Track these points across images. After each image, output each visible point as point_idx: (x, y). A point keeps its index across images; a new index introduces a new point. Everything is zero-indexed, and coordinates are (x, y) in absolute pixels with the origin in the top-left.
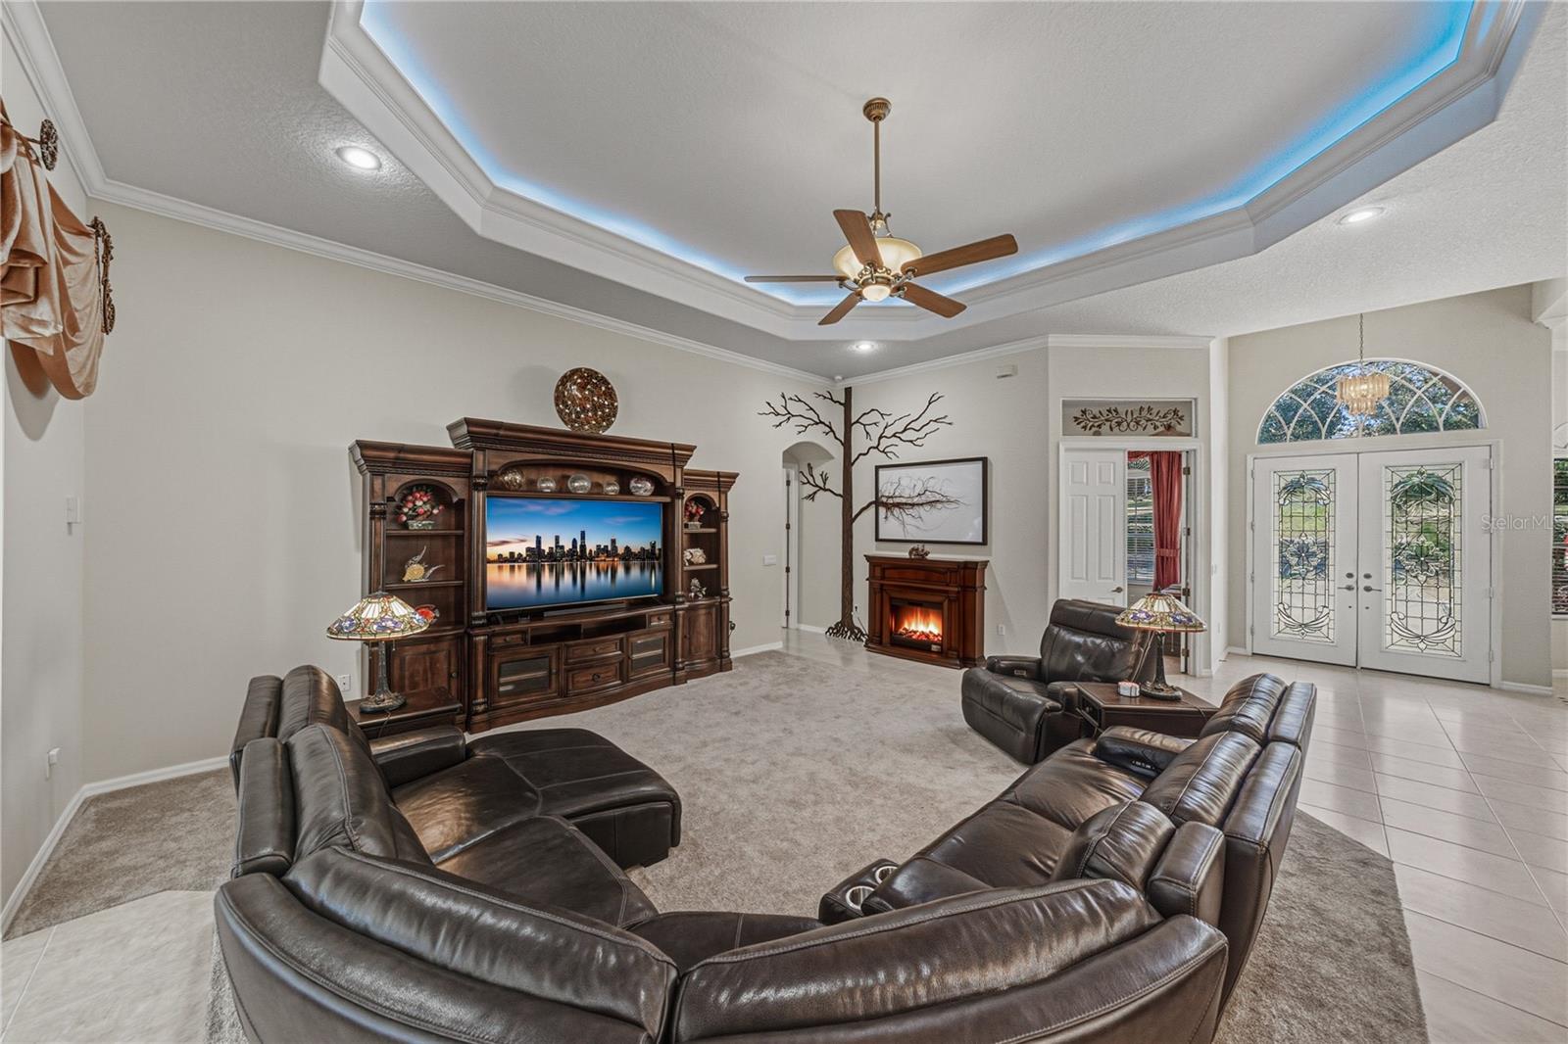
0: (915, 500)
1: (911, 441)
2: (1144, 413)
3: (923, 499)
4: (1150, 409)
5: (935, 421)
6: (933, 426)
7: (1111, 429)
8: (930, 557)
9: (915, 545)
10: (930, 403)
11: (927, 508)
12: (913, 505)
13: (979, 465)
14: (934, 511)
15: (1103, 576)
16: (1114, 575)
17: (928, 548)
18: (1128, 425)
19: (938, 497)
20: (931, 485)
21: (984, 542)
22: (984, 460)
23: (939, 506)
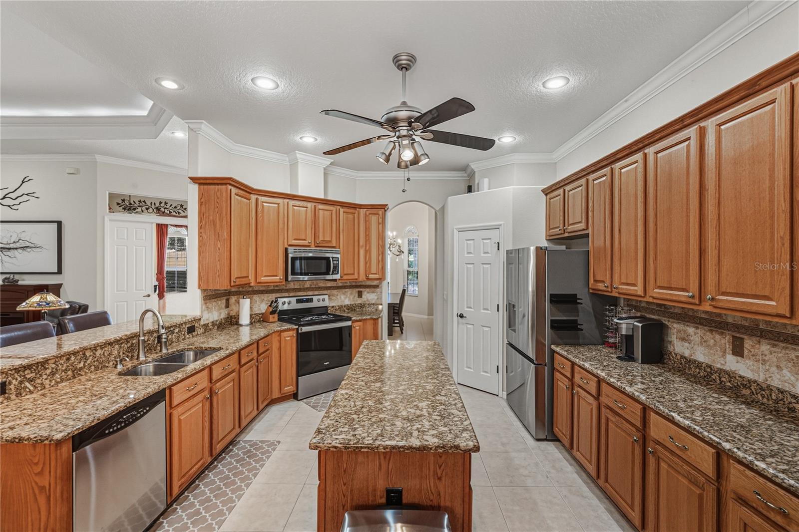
0: (12, 246)
1: (9, 206)
2: (163, 205)
3: (18, 245)
4: (166, 203)
5: (27, 195)
6: (25, 198)
7: (143, 211)
8: (20, 283)
9: (8, 276)
10: (23, 182)
11: (20, 251)
12: (9, 249)
13: (55, 225)
14: (24, 252)
15: (138, 289)
16: (145, 289)
17: (17, 277)
18: (153, 210)
19: (28, 244)
20: (23, 236)
21: (60, 271)
22: (59, 224)
23: (29, 250)
